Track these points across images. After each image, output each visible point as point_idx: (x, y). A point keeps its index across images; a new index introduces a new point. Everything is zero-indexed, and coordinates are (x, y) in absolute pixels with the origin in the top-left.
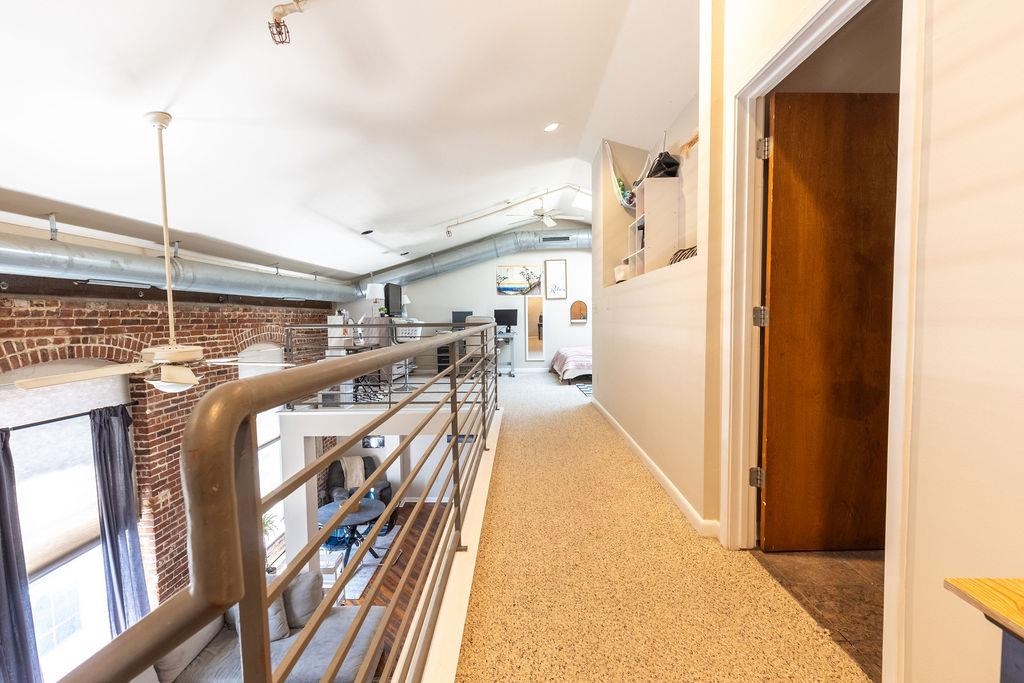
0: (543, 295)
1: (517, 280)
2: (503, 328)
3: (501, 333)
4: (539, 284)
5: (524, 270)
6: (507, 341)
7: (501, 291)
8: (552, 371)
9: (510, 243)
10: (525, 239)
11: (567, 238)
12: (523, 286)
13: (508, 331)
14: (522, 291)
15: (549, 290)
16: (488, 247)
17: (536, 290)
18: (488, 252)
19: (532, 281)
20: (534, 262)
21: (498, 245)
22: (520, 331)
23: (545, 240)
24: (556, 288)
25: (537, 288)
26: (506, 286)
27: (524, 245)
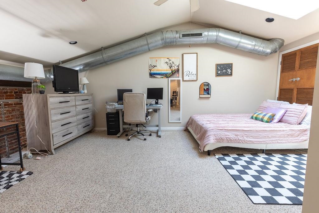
0: (181, 79)
1: (162, 67)
2: (153, 101)
3: (151, 105)
4: (178, 70)
5: (167, 60)
6: (155, 111)
7: (152, 75)
8: (186, 130)
9: (157, 40)
10: (170, 35)
11: (201, 35)
12: (167, 72)
13: (157, 103)
14: (166, 76)
15: (185, 74)
16: (142, 42)
17: (176, 75)
18: (142, 46)
19: (173, 68)
20: (174, 55)
21: (150, 41)
22: (164, 103)
23: (184, 36)
24: (189, 74)
25: (176, 73)
26: (155, 72)
27: (168, 40)
